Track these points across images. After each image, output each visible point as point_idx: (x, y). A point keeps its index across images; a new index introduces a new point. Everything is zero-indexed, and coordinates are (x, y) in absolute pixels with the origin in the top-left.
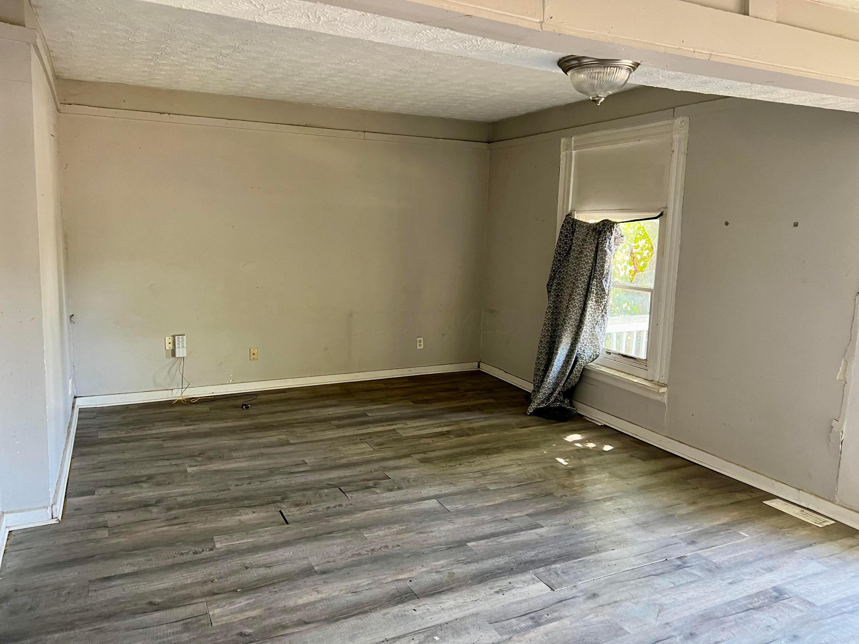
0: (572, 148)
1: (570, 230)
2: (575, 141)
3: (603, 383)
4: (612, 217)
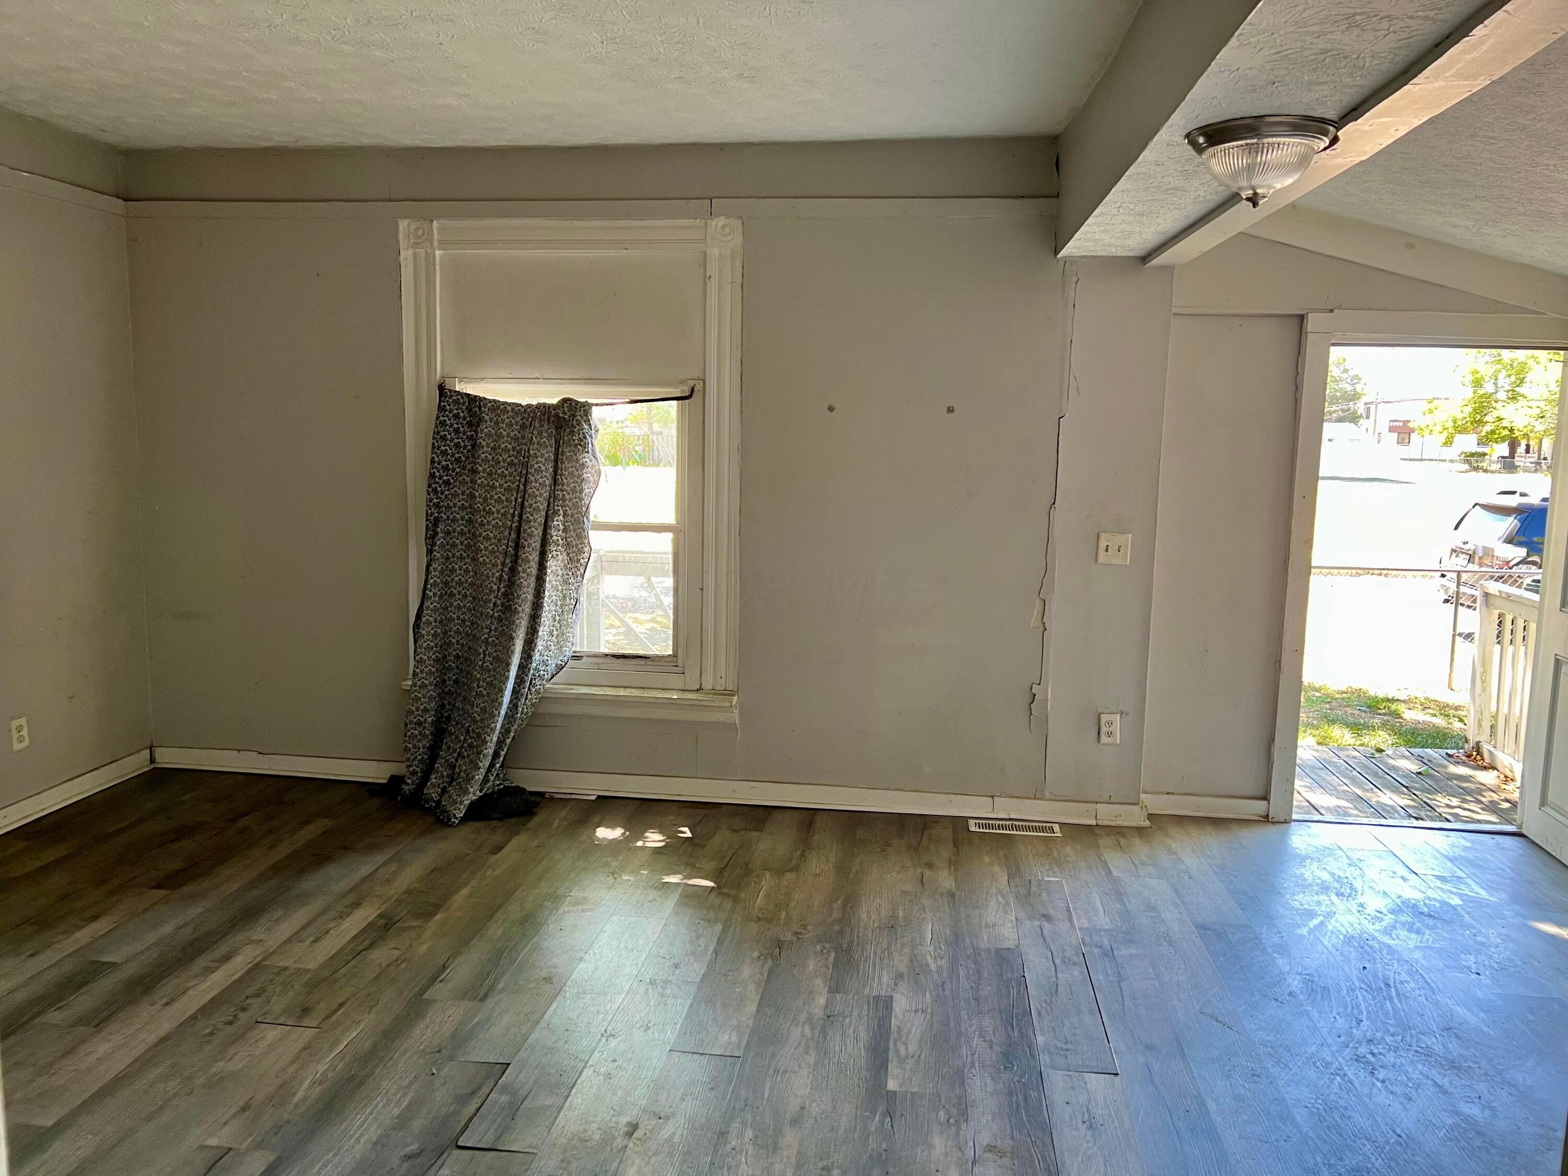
0: (436, 244)
1: (464, 419)
2: (439, 229)
3: (580, 717)
4: (579, 393)
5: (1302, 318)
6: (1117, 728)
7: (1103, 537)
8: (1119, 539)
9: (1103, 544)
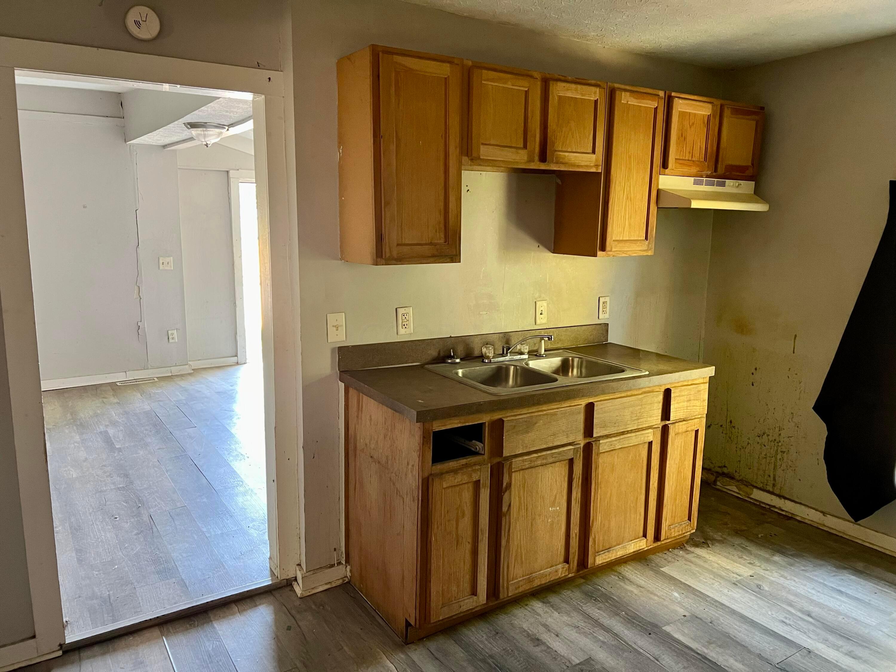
5: (228, 172)
6: (175, 335)
7: (161, 259)
8: (168, 259)
9: (161, 262)
